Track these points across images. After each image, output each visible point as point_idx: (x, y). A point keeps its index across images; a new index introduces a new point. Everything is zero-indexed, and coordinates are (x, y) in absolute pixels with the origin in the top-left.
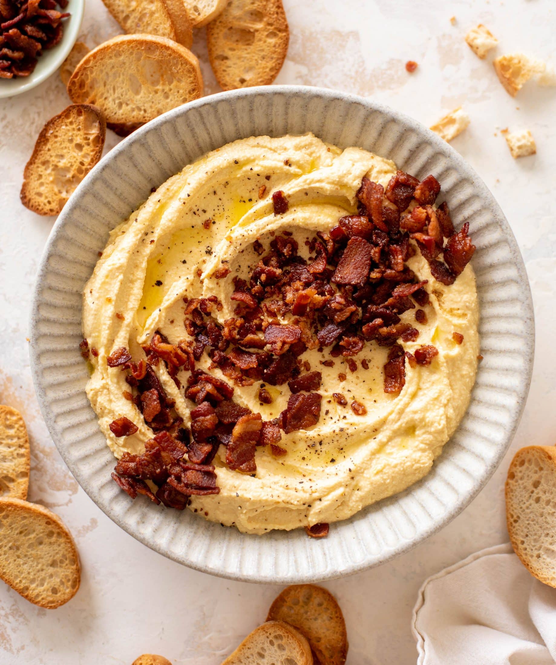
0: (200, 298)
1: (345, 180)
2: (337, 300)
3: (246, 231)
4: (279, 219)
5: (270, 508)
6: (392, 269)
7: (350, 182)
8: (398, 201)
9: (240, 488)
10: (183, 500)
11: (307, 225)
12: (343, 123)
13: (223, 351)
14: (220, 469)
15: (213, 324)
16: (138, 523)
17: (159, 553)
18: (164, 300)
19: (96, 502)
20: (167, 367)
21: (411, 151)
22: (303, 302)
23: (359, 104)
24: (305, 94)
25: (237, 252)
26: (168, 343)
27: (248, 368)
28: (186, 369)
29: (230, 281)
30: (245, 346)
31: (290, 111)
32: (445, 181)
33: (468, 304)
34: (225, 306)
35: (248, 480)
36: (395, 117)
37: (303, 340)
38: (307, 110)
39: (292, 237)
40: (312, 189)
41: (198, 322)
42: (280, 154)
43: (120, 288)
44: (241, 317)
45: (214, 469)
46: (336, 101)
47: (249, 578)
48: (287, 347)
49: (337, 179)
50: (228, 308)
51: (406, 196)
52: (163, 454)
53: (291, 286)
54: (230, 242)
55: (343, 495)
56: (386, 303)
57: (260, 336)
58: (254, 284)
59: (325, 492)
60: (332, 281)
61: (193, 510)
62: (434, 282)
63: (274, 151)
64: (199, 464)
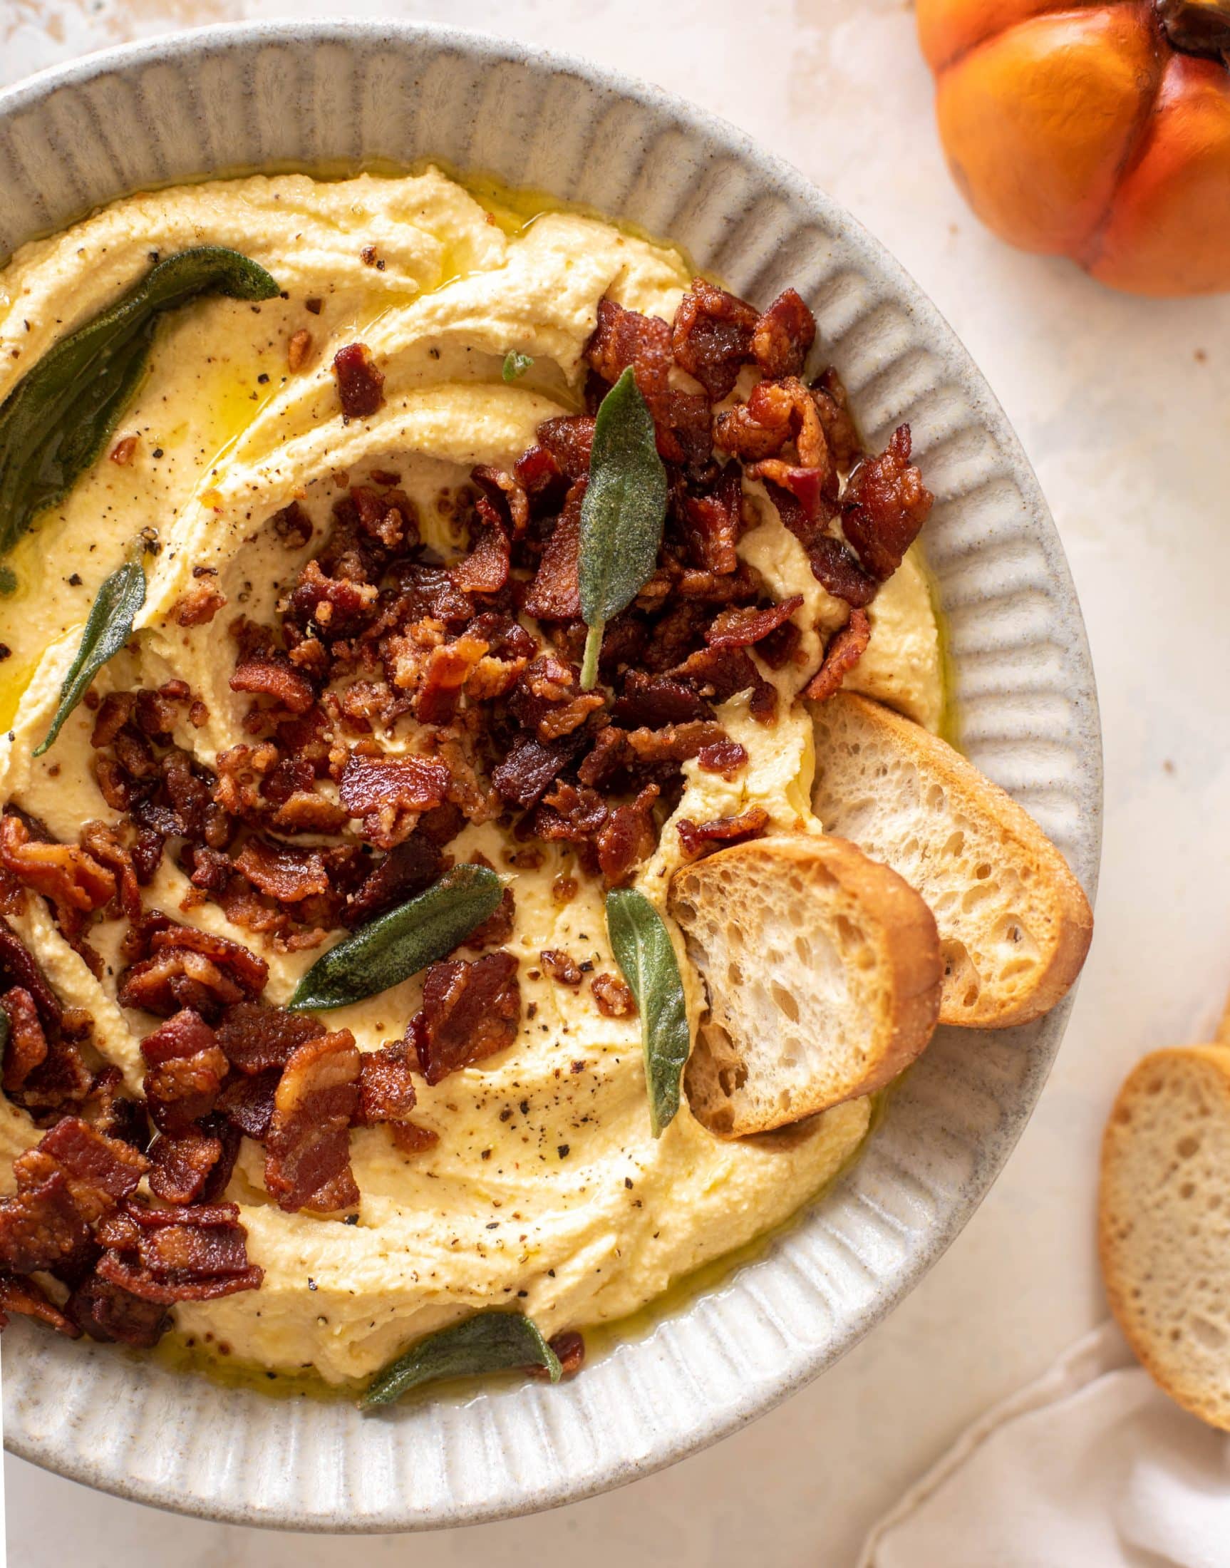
0: (136, 688)
1: (551, 308)
2: (550, 674)
3: (261, 472)
4: (360, 433)
5: (412, 1310)
6: (701, 567)
7: (565, 313)
8: (705, 368)
9: (317, 1264)
10: (149, 1317)
11: (445, 447)
12: (527, 138)
13: (222, 850)
14: (253, 1209)
15: (183, 768)
17: (99, 1488)
18: (21, 706)
20: (53, 913)
21: (729, 221)
22: (450, 681)
23: (574, 76)
24: (411, 44)
25: (240, 539)
26: (52, 840)
27: (299, 898)
28: (117, 917)
29: (222, 631)
30: (286, 830)
31: (367, 99)
32: (830, 310)
33: (915, 661)
34: (215, 712)
35: (339, 1237)
36: (681, 118)
37: (453, 798)
39: (399, 487)
40: (452, 336)
41: (137, 768)
42: (346, 232)
44: (267, 741)
45: (236, 1212)
46: (506, 67)
47: (378, 1520)
48: (410, 821)
49: (527, 307)
50: (225, 715)
51: (729, 353)
52: (75, 1189)
53: (404, 636)
54: (216, 510)
55: (616, 1253)
56: (683, 667)
57: (327, 795)
58: (297, 634)
59: (564, 1249)
60: (528, 613)
61: (183, 1343)
62: (821, 598)
63: (328, 221)
64: (187, 1206)
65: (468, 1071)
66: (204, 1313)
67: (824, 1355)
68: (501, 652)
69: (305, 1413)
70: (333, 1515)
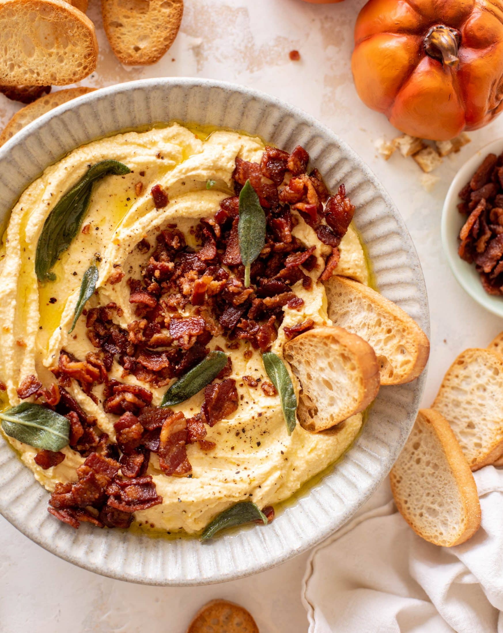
0: (98, 307)
1: (220, 164)
2: (234, 284)
3: (131, 231)
4: (162, 213)
5: (214, 505)
6: (280, 241)
7: (225, 164)
8: (273, 175)
9: (180, 493)
10: (126, 518)
11: (191, 214)
12: (205, 109)
13: (132, 356)
14: (157, 477)
15: (117, 330)
16: (87, 553)
17: (116, 579)
18: (62, 317)
19: (39, 544)
20: (80, 385)
21: (275, 126)
22: (201, 290)
23: (218, 88)
24: (163, 86)
25: (127, 253)
26: (78, 361)
27: (160, 369)
28: (100, 383)
29: (125, 284)
30: (153, 347)
31: (151, 105)
32: (312, 150)
33: (357, 262)
34: (126, 311)
35: (186, 482)
36: (255, 96)
37: (207, 329)
38: (168, 101)
39: (177, 228)
40: (188, 177)
41: (102, 332)
42: (150, 149)
43: (15, 314)
44: (144, 318)
45: (151, 478)
46: (196, 88)
47: (211, 580)
48: (194, 339)
49: (212, 164)
50: (129, 311)
51: (280, 169)
52: (97, 477)
53: (184, 277)
54: (119, 245)
55: (281, 477)
56: (278, 275)
57: (165, 334)
58: (149, 282)
59: (263, 478)
60: (224, 264)
61: (138, 525)
62: (322, 246)
63: (144, 146)
64: (135, 478)
65: (223, 420)
66: (144, 514)
67: (357, 505)
68: (217, 278)
69: (182, 545)
70: (195, 579)
